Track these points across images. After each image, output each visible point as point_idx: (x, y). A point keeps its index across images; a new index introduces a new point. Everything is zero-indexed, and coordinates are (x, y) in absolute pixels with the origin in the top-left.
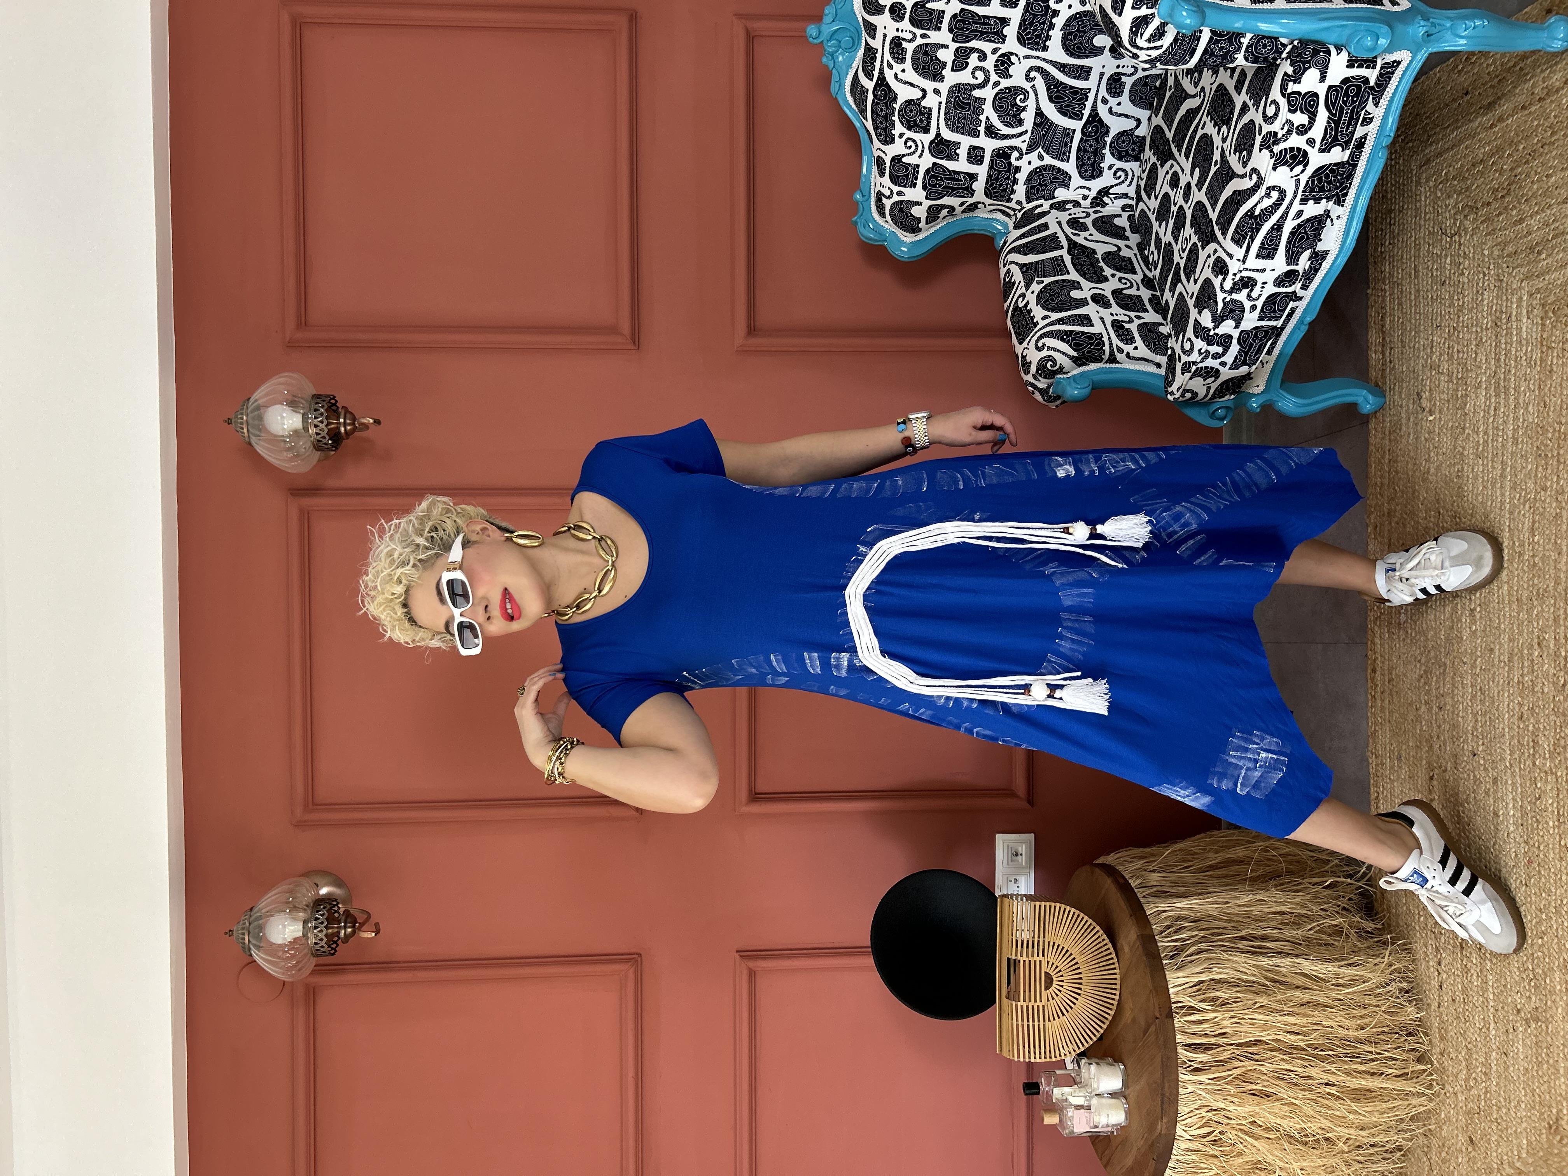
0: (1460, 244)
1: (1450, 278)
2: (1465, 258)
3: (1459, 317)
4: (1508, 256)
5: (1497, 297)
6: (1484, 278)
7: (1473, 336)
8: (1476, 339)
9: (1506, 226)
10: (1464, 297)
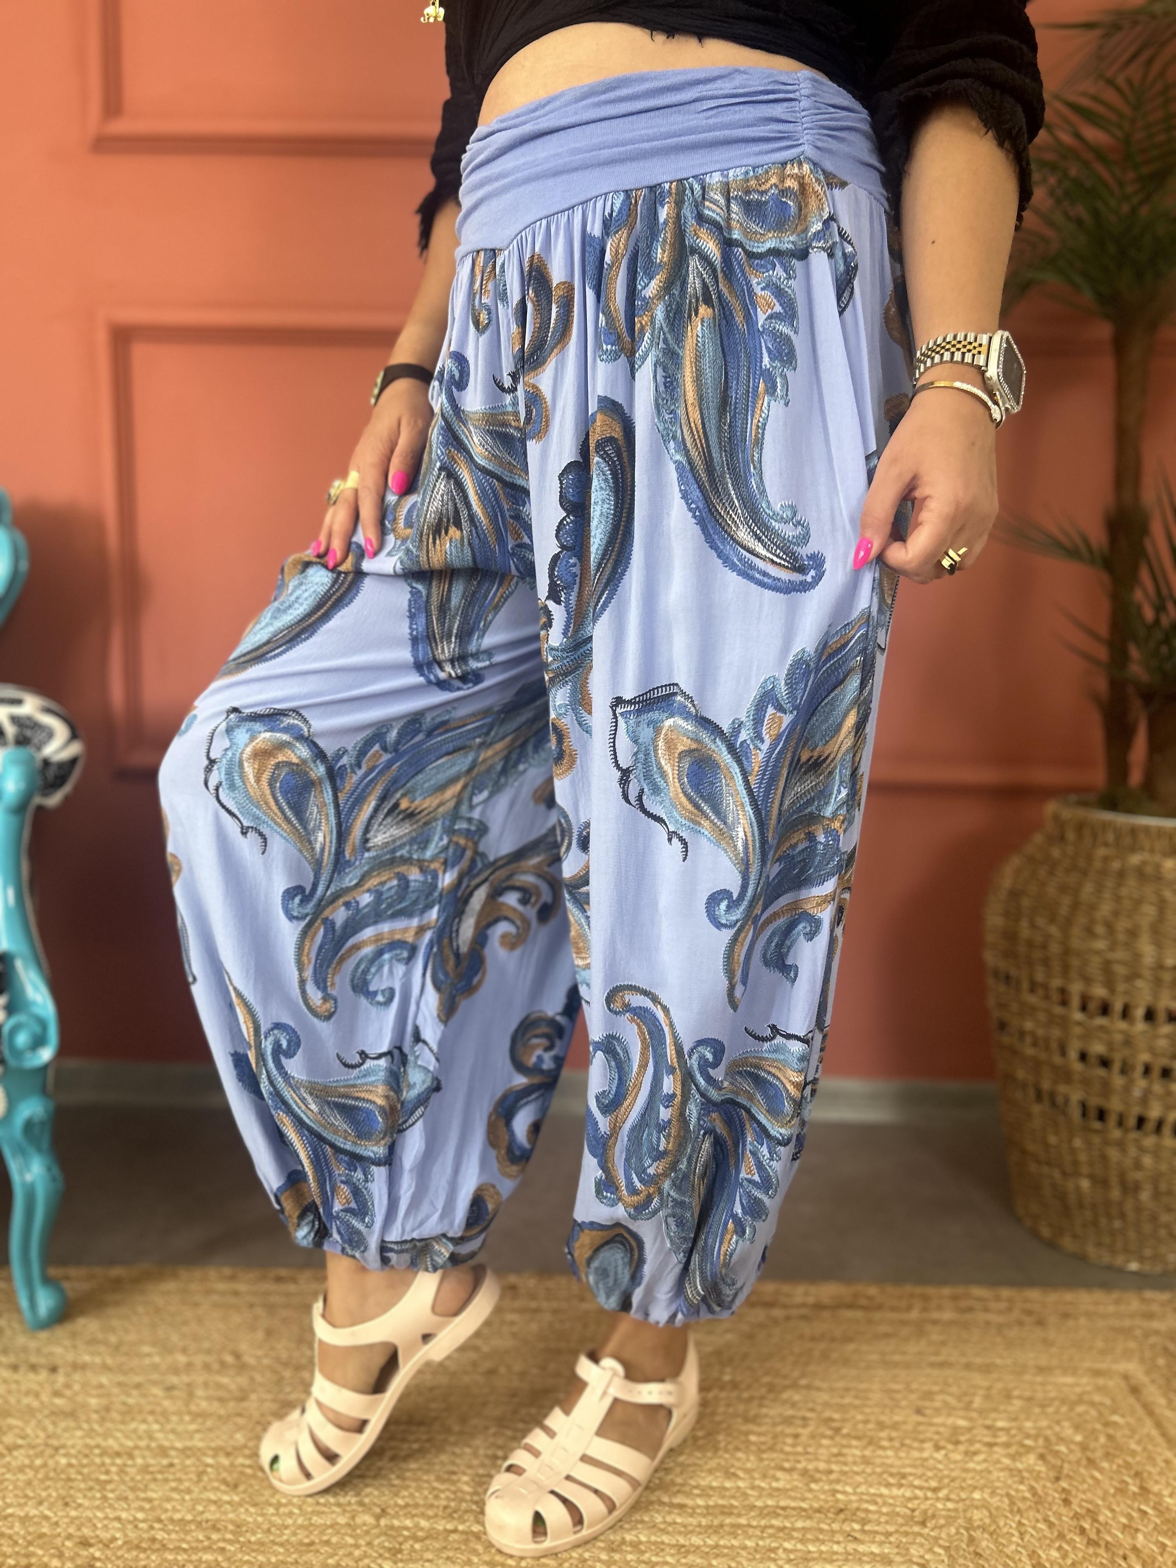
0: (990, 1445)
1: (931, 1424)
2: (966, 1453)
3: (858, 1438)
4: (972, 1540)
5: (893, 1514)
6: (929, 1489)
7: (822, 1466)
8: (817, 1470)
9: (1027, 1537)
10: (896, 1450)
